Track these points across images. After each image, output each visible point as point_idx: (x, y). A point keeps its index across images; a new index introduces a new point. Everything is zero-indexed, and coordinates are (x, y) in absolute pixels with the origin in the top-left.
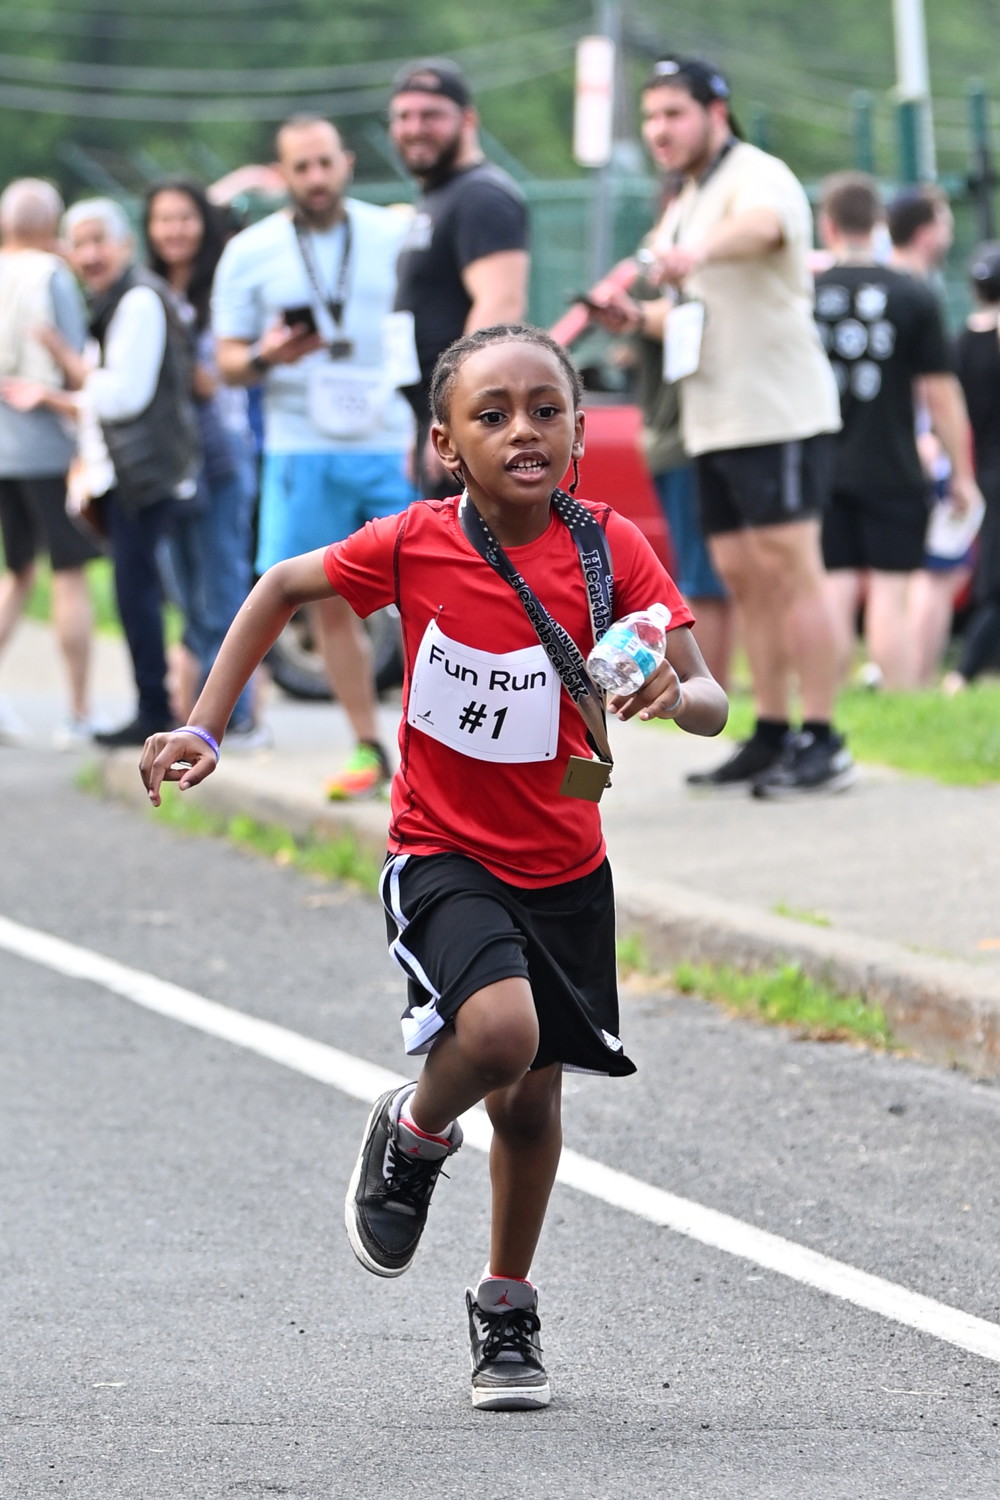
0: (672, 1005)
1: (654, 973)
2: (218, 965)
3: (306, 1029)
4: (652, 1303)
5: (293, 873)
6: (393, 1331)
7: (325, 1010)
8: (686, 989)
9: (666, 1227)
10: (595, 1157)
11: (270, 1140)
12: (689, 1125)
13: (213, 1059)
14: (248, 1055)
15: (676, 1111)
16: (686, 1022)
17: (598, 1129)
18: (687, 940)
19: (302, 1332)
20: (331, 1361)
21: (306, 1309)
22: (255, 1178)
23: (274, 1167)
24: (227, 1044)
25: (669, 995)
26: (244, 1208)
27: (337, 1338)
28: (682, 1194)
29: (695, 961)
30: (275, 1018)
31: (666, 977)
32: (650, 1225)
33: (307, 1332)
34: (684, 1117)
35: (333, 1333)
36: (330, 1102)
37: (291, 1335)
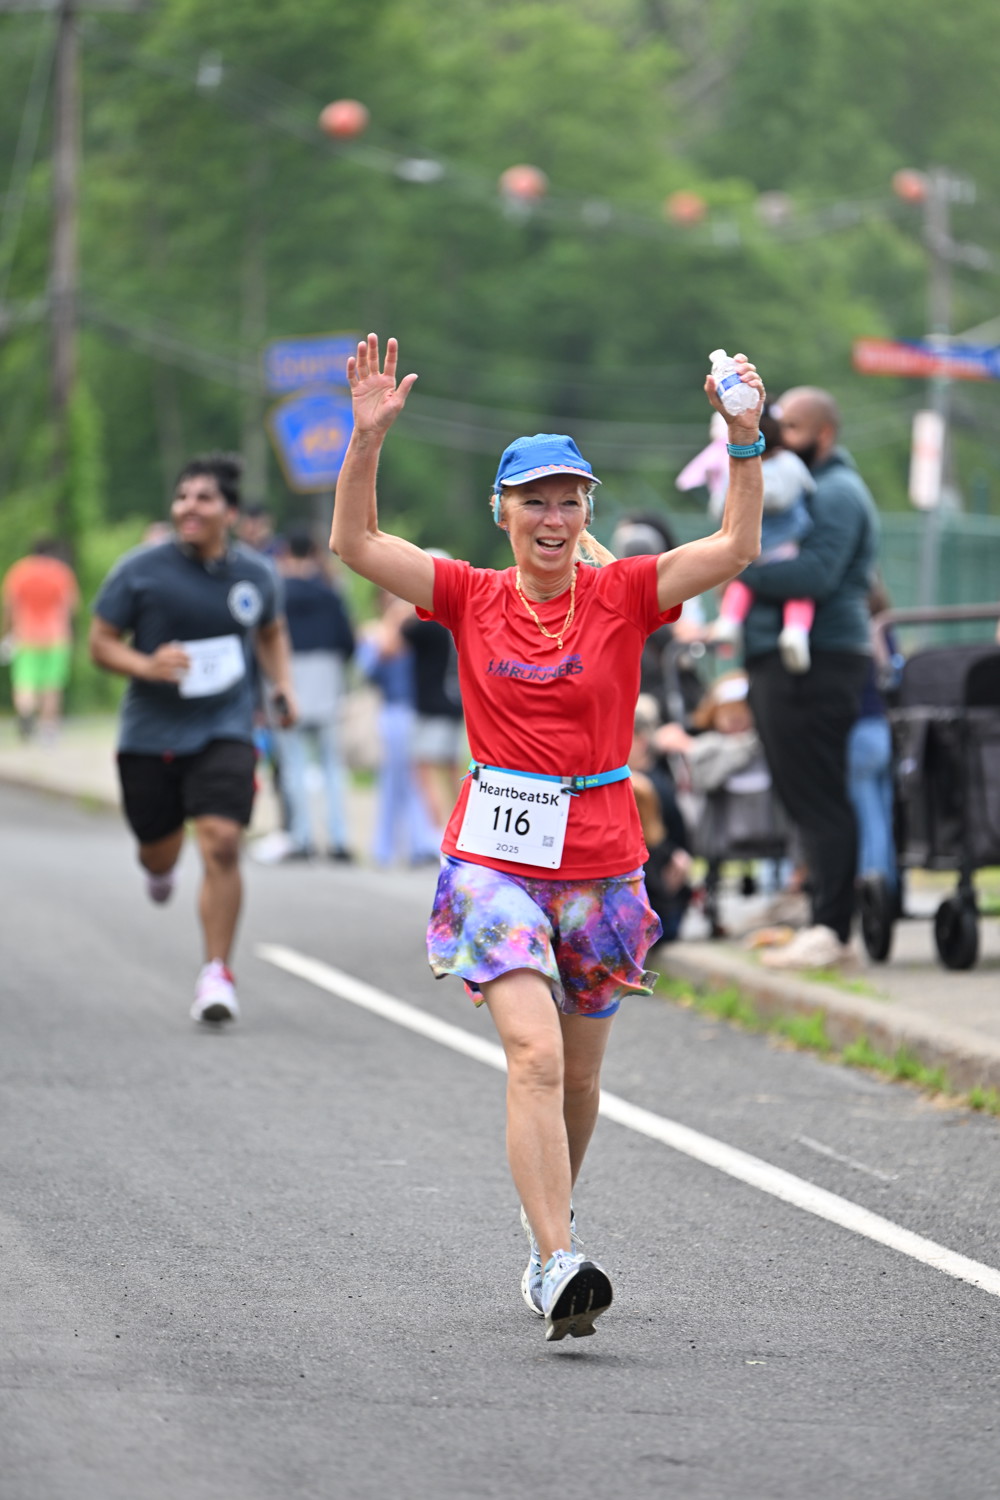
0: (967, 1117)
1: (954, 1094)
2: (636, 1078)
3: (701, 1127)
4: (949, 1336)
5: (693, 1013)
6: (760, 1349)
7: (714, 1113)
8: (978, 1107)
9: (961, 1280)
10: (909, 1228)
11: (672, 1206)
12: (978, 1206)
13: (631, 1146)
14: (657, 1144)
15: (969, 1195)
16: (977, 1130)
17: (911, 1207)
18: (979, 1071)
19: (694, 1347)
20: (714, 1370)
21: (697, 1330)
22: (661, 1235)
23: (675, 1227)
24: (642, 1136)
25: (964, 1110)
26: (653, 1256)
27: (719, 1352)
28: (972, 1257)
29: (985, 1087)
30: (676, 1118)
31: (962, 1098)
32: (949, 1278)
33: (698, 1348)
34: (975, 1200)
35: (716, 1349)
36: (716, 1180)
37: (685, 1350)
